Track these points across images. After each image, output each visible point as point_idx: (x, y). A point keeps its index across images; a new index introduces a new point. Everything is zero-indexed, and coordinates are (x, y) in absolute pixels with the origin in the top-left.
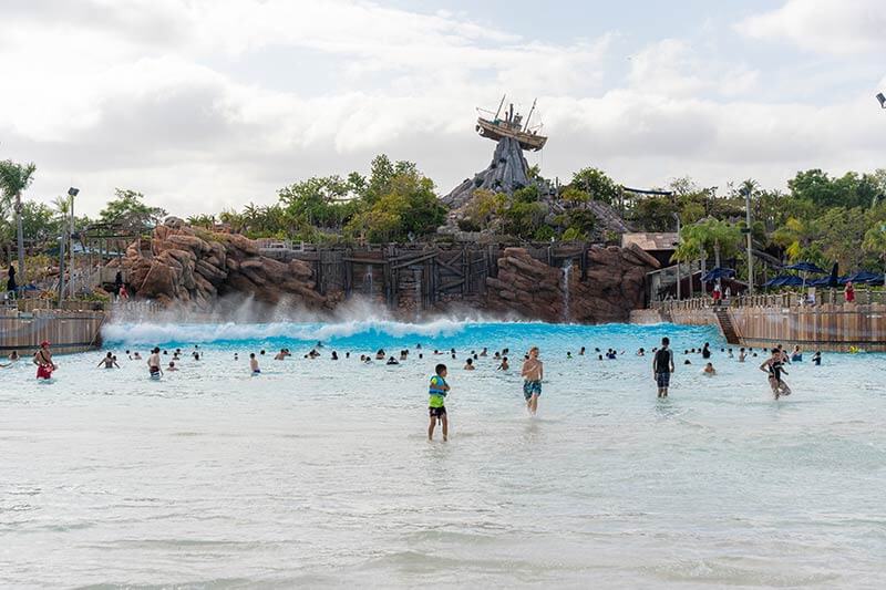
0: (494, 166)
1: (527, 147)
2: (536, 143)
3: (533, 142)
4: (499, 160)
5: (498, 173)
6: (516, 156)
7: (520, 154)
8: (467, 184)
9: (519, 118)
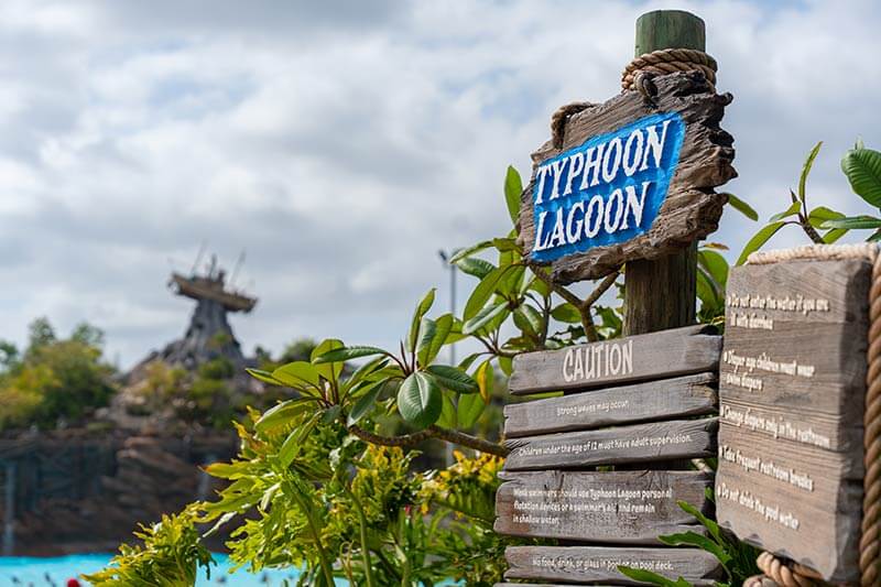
0: (189, 334)
1: (234, 309)
2: (245, 305)
3: (240, 304)
4: (197, 325)
5: (193, 341)
6: (217, 320)
7: (224, 320)
8: (154, 356)
9: (222, 275)
